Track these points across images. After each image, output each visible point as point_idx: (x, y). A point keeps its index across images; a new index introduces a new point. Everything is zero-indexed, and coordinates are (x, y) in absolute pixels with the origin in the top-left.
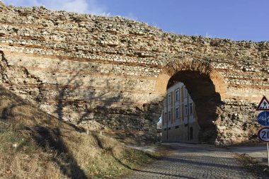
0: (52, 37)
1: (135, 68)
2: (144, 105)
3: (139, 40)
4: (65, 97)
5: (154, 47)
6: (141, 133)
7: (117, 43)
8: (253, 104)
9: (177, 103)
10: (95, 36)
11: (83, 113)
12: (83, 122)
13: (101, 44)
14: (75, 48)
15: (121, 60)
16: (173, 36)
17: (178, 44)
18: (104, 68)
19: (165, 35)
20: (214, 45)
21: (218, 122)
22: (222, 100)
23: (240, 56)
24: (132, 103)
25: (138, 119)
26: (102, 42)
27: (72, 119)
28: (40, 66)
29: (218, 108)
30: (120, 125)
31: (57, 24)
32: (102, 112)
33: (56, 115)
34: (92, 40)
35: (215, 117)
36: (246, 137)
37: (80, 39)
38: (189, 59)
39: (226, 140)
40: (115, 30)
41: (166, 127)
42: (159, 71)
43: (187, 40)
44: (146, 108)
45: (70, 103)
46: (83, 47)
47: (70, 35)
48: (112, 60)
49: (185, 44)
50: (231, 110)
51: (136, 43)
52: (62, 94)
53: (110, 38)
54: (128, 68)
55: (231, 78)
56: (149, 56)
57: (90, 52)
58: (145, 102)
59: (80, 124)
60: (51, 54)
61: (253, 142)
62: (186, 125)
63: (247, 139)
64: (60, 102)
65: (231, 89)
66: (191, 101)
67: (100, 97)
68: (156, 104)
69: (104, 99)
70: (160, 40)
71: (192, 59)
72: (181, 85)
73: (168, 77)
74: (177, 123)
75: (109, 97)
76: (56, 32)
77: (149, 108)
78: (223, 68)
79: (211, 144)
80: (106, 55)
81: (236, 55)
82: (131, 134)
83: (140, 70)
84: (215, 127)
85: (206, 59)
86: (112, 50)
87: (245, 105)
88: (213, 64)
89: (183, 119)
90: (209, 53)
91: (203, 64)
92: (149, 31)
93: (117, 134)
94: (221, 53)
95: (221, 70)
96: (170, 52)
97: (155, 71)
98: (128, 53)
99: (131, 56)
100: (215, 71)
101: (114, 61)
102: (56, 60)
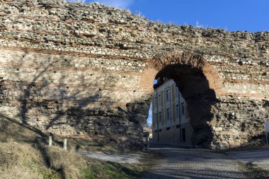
0: (15, 25)
1: (117, 62)
2: (127, 105)
3: (121, 30)
4: (31, 97)
5: (138, 38)
6: (124, 139)
7: (95, 32)
8: (252, 102)
9: (168, 103)
10: (69, 25)
11: (53, 116)
12: (54, 127)
13: (75, 34)
14: (45, 38)
15: (100, 53)
16: (159, 26)
17: (166, 35)
18: (78, 62)
19: (150, 24)
20: (207, 36)
21: (213, 123)
22: (217, 98)
23: (236, 48)
24: (112, 103)
25: (121, 122)
26: (77, 31)
27: (40, 123)
29: (213, 106)
30: (100, 129)
31: (22, 11)
32: (76, 115)
33: (18, 119)
34: (65, 30)
35: (210, 117)
36: (245, 139)
37: (50, 28)
38: (178, 52)
39: (224, 143)
40: (91, 17)
41: (156, 129)
42: (144, 65)
43: (175, 30)
44: (130, 108)
45: (38, 104)
46: (53, 37)
47: (39, 24)
48: (89, 52)
49: (173, 34)
50: (227, 109)
51: (117, 33)
52: (27, 93)
53: (86, 26)
54: (108, 62)
55: (226, 72)
56: (133, 48)
57: (62, 43)
58: (129, 101)
59: (50, 130)
61: (254, 145)
62: (178, 126)
63: (246, 141)
64: (24, 102)
65: (227, 85)
66: (182, 100)
67: (73, 97)
68: (142, 104)
69: (78, 99)
70: (145, 29)
71: (182, 51)
72: (171, 83)
73: (155, 72)
74: (169, 124)
75: (84, 96)
76: (21, 20)
77: (133, 108)
78: (217, 61)
79: (206, 148)
80: (82, 46)
81: (231, 47)
82: (111, 140)
83: (122, 64)
84: (209, 129)
85: (198, 51)
86: (89, 41)
87: (243, 103)
88: (206, 57)
89: (175, 121)
90: (201, 45)
91: (194, 57)
92: (132, 19)
93: (96, 141)
94: (214, 45)
95: (215, 64)
96: (156, 43)
97: (140, 65)
98: (108, 44)
99: (111, 48)
100: (208, 64)
101: (91, 54)
102: (20, 53)
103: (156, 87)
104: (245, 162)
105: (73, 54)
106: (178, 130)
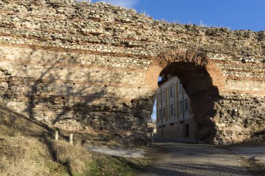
0: (23, 23)
1: (122, 59)
2: (132, 101)
3: (126, 28)
4: (38, 93)
5: (143, 36)
6: (129, 134)
7: (101, 31)
8: (254, 98)
9: (172, 100)
10: (75, 23)
11: (60, 111)
12: (61, 122)
13: (82, 32)
14: (52, 36)
15: (106, 50)
16: (164, 25)
17: (171, 33)
18: (84, 59)
19: (155, 23)
20: (210, 35)
21: (216, 119)
22: (221, 94)
23: (239, 47)
24: (118, 99)
25: (126, 117)
26: (83, 30)
27: (47, 118)
28: (8, 57)
29: (216, 103)
30: (105, 124)
31: (31, 10)
32: (82, 110)
33: (26, 114)
34: (72, 28)
35: (213, 113)
36: (247, 135)
37: (58, 26)
38: (182, 50)
39: (227, 139)
40: (98, 16)
41: (160, 124)
42: (149, 63)
43: (180, 29)
44: (135, 104)
45: (45, 100)
46: (60, 35)
47: (47, 22)
48: (95, 50)
49: (177, 33)
50: (230, 106)
51: (122, 31)
52: (35, 89)
53: (93, 25)
54: (113, 59)
55: (229, 70)
56: (138, 46)
57: (69, 41)
58: (133, 97)
59: (57, 125)
60: (23, 42)
61: (257, 140)
62: (181, 122)
63: (249, 137)
64: (32, 98)
65: (230, 82)
66: (186, 96)
67: (79, 93)
68: (146, 100)
69: (84, 95)
70: (150, 28)
71: (186, 49)
72: (175, 80)
73: (160, 69)
74: (173, 120)
75: (90, 92)
76: (29, 18)
77: (138, 104)
78: (221, 59)
79: (209, 143)
80: (88, 44)
81: (234, 45)
82: (116, 135)
83: (128, 61)
84: (213, 124)
85: (202, 50)
86: (95, 39)
87: (246, 100)
88: (209, 55)
89: (178, 117)
90: (204, 43)
91: (198, 55)
92: (137, 18)
93: (101, 135)
94: (217, 43)
95: (217, 61)
96: (161, 41)
97: (145, 62)
98: (114, 42)
99: (116, 46)
100: (212, 62)
101: (97, 52)
102: (28, 50)
103: (160, 84)
104: (247, 157)
105: (80, 51)
106: (182, 126)
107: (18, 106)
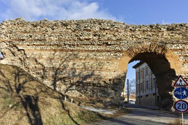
0: (50, 38)
1: (104, 54)
2: (110, 80)
3: (106, 33)
4: (57, 76)
5: (119, 37)
6: (108, 100)
7: (91, 37)
9: (147, 77)
10: (77, 34)
11: (69, 85)
12: (69, 92)
13: (80, 39)
14: (64, 43)
15: (94, 49)
16: (133, 27)
17: (138, 33)
18: (82, 55)
19: (127, 27)
20: (171, 30)
22: (177, 75)
24: (101, 78)
25: (106, 90)
26: (81, 38)
28: (44, 57)
30: (93, 94)
31: (53, 29)
32: (81, 85)
33: (52, 87)
34: (75, 37)
37: (67, 37)
38: (147, 44)
40: (89, 28)
42: (121, 55)
43: (145, 28)
44: (112, 82)
45: (61, 79)
46: (68, 42)
47: (61, 35)
49: (143, 32)
51: (104, 36)
52: (56, 73)
53: (86, 34)
54: (98, 54)
56: (114, 44)
57: (73, 45)
58: (111, 78)
59: (67, 93)
60: (50, 48)
62: (154, 94)
64: (55, 79)
65: (186, 65)
67: (79, 75)
68: (119, 79)
69: (81, 76)
70: (123, 31)
71: (150, 43)
73: (129, 59)
74: (148, 92)
75: (85, 75)
76: (53, 34)
78: (178, 48)
80: (83, 46)
83: (107, 55)
85: (162, 42)
86: (88, 42)
88: (168, 46)
90: (166, 37)
91: (159, 46)
92: (114, 26)
94: (177, 36)
95: (176, 50)
96: (131, 39)
97: (118, 55)
98: (99, 43)
99: (100, 45)
100: (170, 51)
101: (88, 50)
105: (79, 51)
107: (48, 83)
